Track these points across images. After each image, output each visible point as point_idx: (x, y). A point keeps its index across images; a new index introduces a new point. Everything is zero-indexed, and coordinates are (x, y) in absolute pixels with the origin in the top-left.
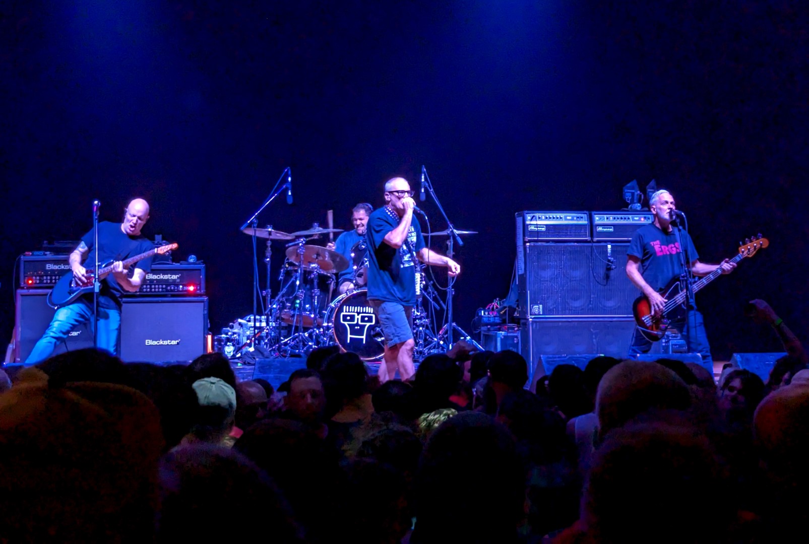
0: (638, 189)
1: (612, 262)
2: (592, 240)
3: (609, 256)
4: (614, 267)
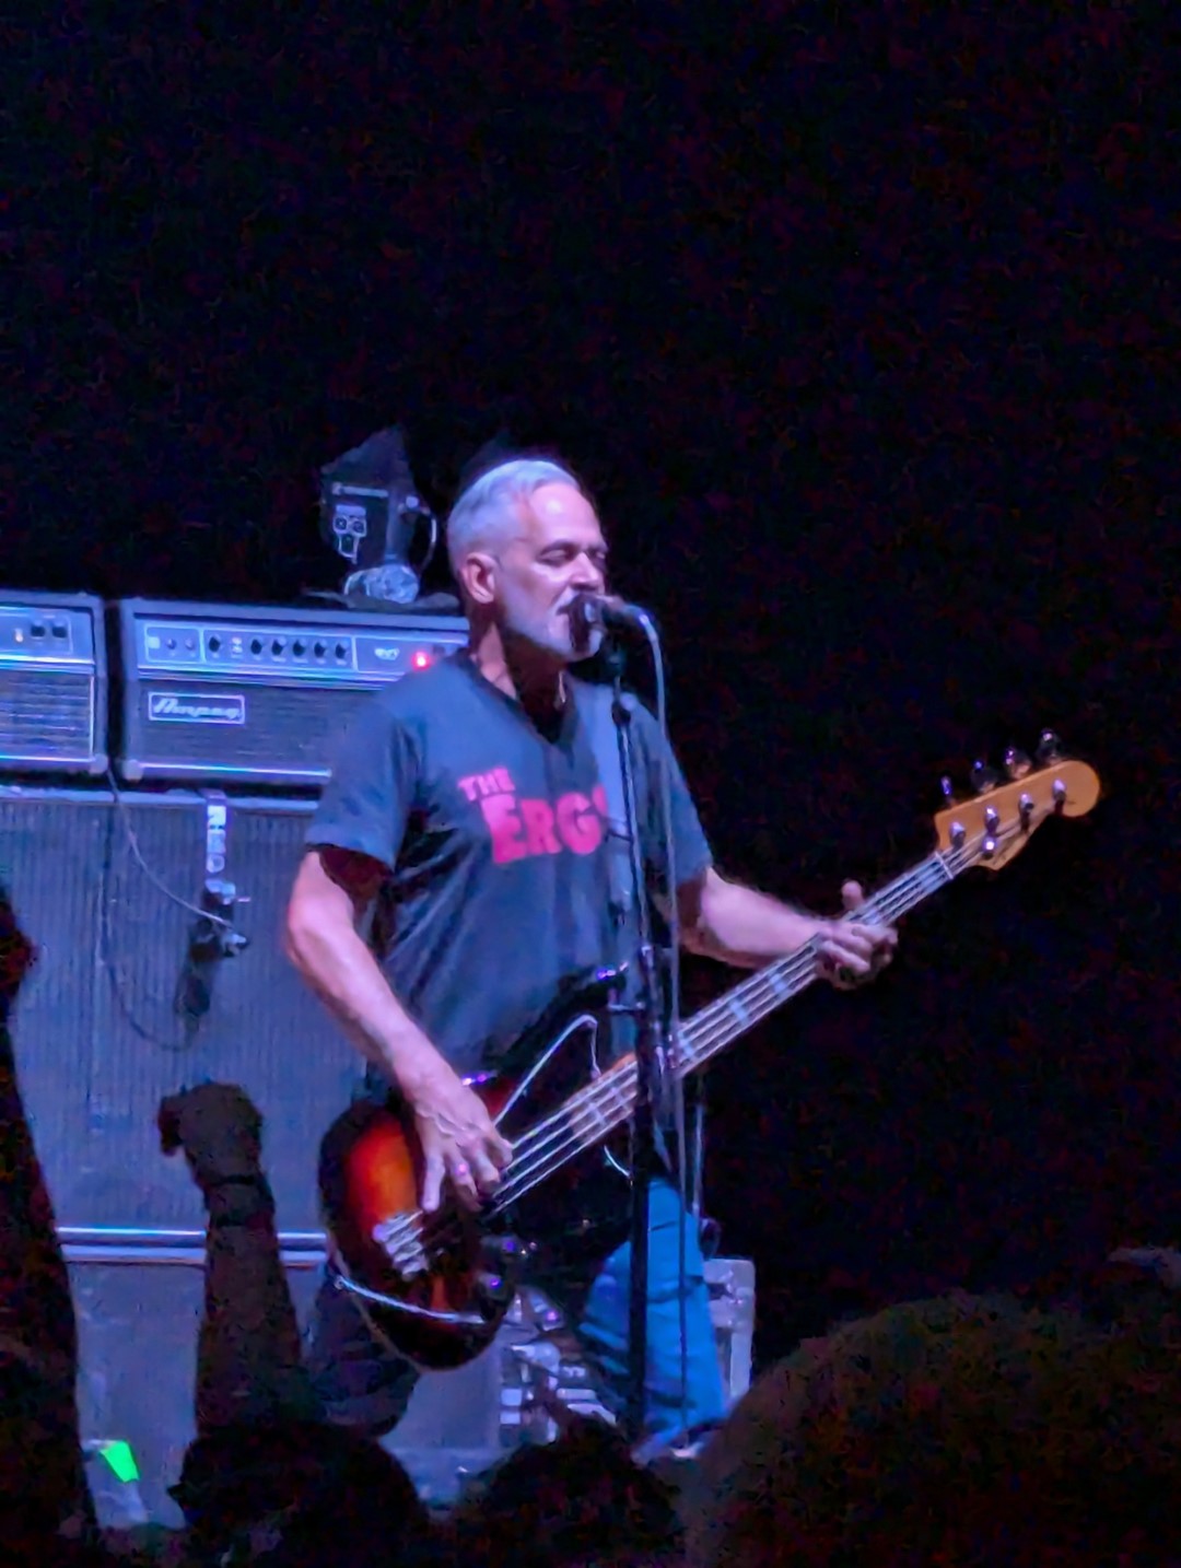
0: (410, 482)
1: (227, 911)
2: (114, 767)
3: (215, 875)
4: (237, 939)
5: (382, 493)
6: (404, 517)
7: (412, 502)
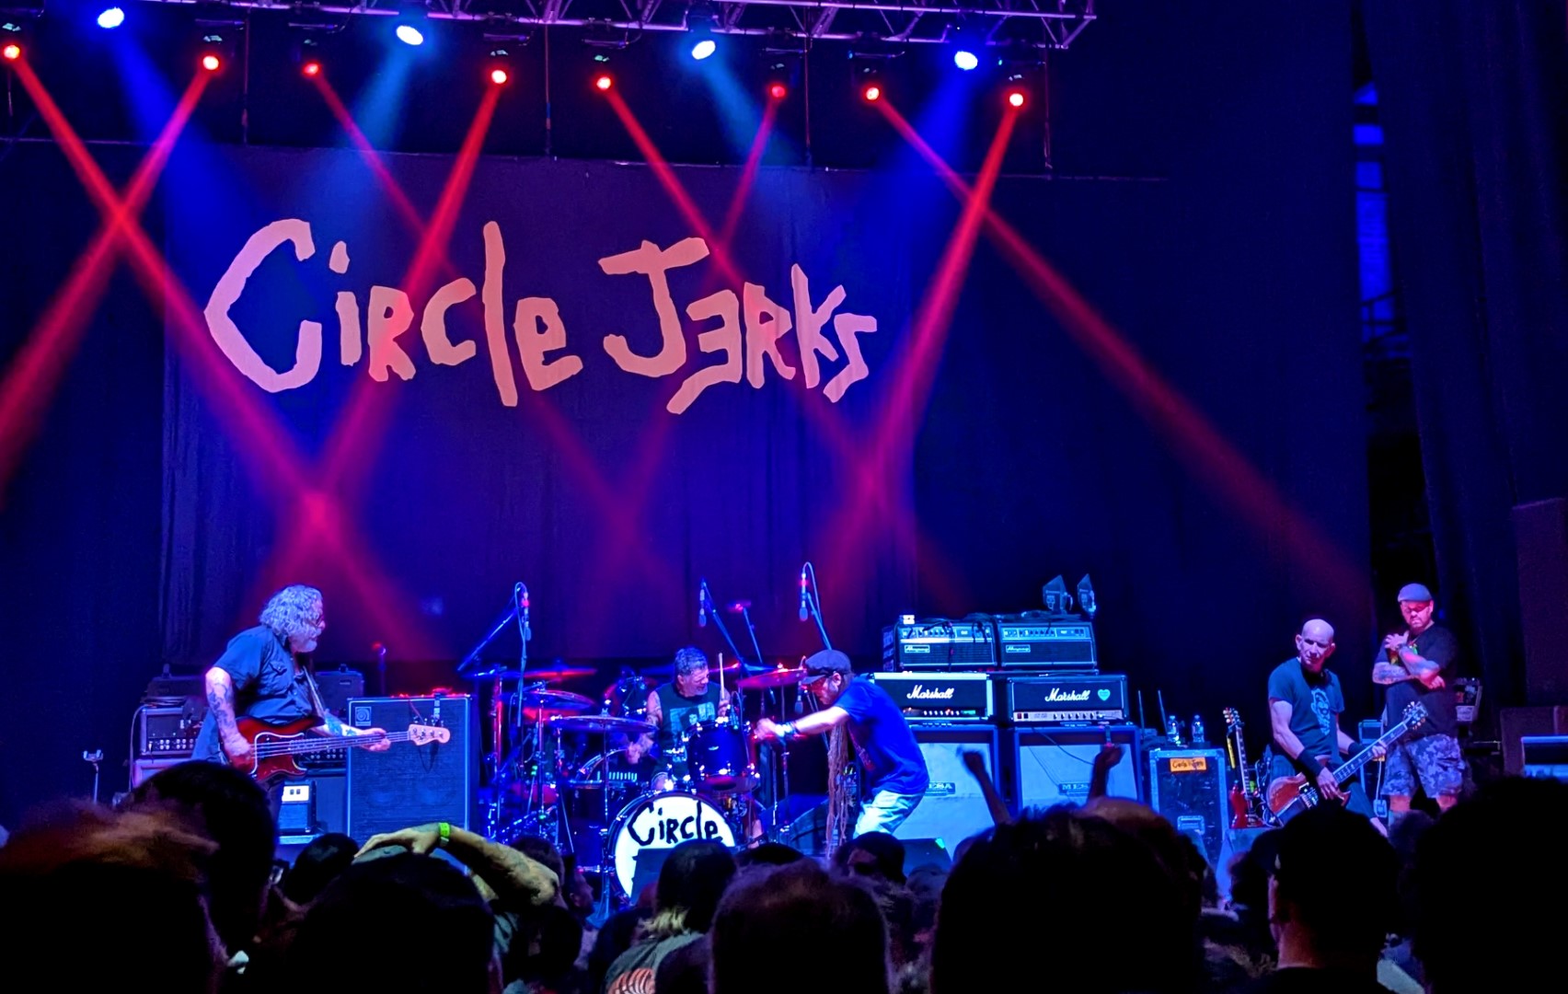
5: (1058, 592)
6: (1064, 598)
7: (1066, 594)
